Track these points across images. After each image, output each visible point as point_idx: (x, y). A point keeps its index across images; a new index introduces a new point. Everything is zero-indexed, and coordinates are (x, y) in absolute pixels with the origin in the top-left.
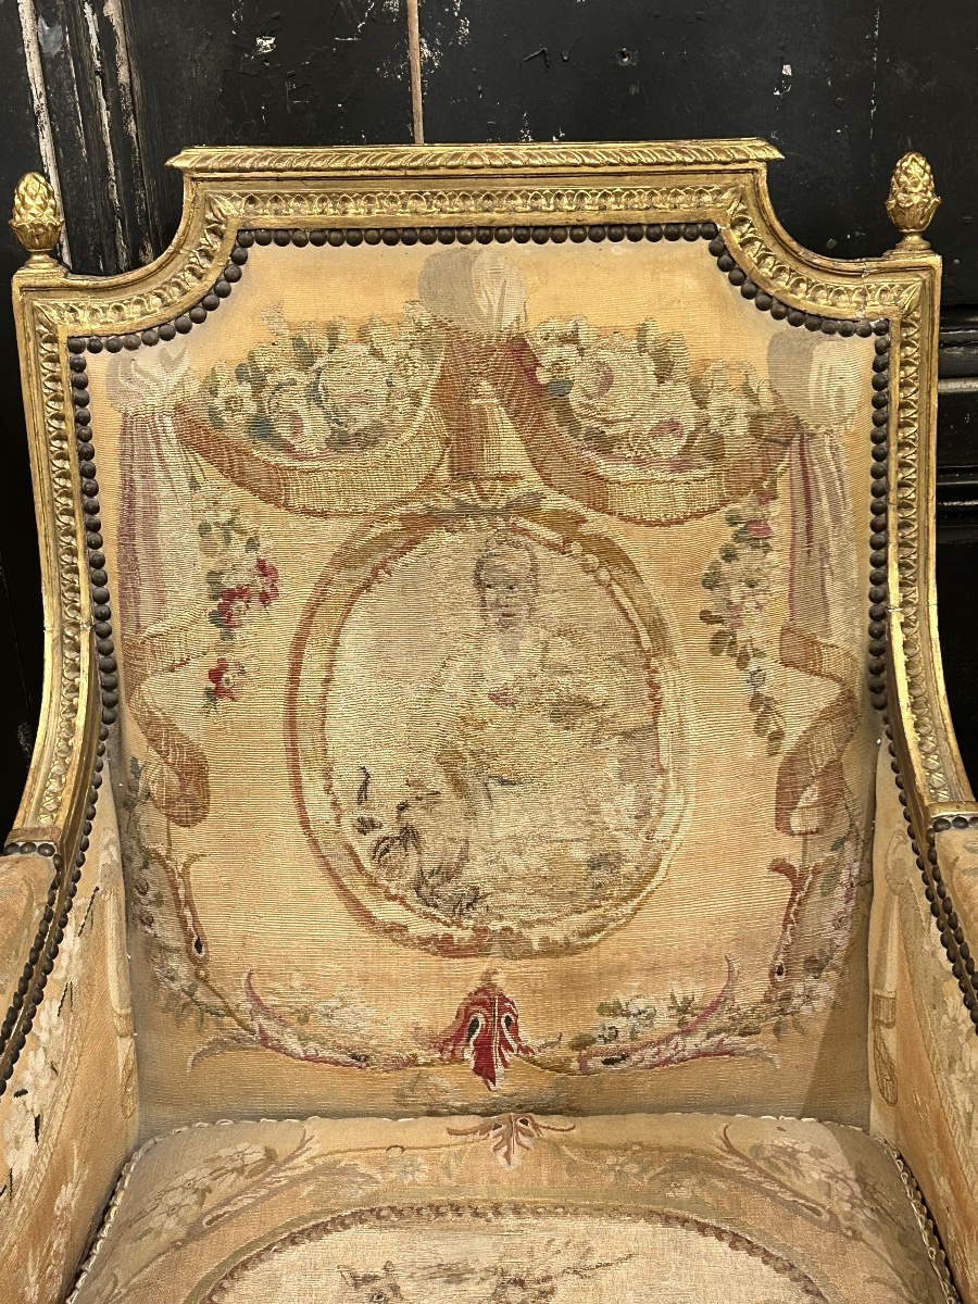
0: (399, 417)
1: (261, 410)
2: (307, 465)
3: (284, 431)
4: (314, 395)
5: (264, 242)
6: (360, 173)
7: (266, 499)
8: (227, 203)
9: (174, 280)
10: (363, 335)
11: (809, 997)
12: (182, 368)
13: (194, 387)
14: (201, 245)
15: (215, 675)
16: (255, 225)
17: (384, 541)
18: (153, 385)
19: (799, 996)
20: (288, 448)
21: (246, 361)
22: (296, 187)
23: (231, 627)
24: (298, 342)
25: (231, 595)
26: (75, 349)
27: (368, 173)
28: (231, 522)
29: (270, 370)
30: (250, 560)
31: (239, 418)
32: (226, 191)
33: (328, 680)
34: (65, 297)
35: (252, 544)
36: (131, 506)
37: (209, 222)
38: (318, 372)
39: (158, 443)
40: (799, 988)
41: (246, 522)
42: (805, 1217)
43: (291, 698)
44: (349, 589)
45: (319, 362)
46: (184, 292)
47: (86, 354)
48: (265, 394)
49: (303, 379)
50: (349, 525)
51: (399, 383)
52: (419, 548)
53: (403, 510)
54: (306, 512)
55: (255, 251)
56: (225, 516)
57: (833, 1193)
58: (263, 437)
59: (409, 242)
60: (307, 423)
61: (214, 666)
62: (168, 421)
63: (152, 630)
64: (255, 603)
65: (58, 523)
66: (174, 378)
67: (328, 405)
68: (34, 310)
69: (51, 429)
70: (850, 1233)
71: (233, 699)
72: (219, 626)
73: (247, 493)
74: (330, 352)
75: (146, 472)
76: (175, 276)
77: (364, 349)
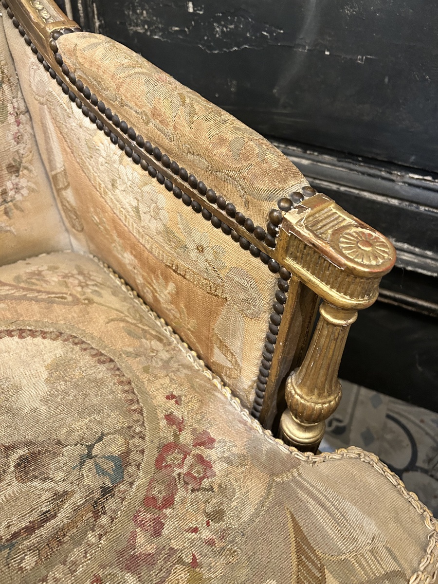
11: (17, 189)
19: (11, 190)
40: (9, 185)
42: (58, 303)
57: (69, 285)
70: (86, 302)
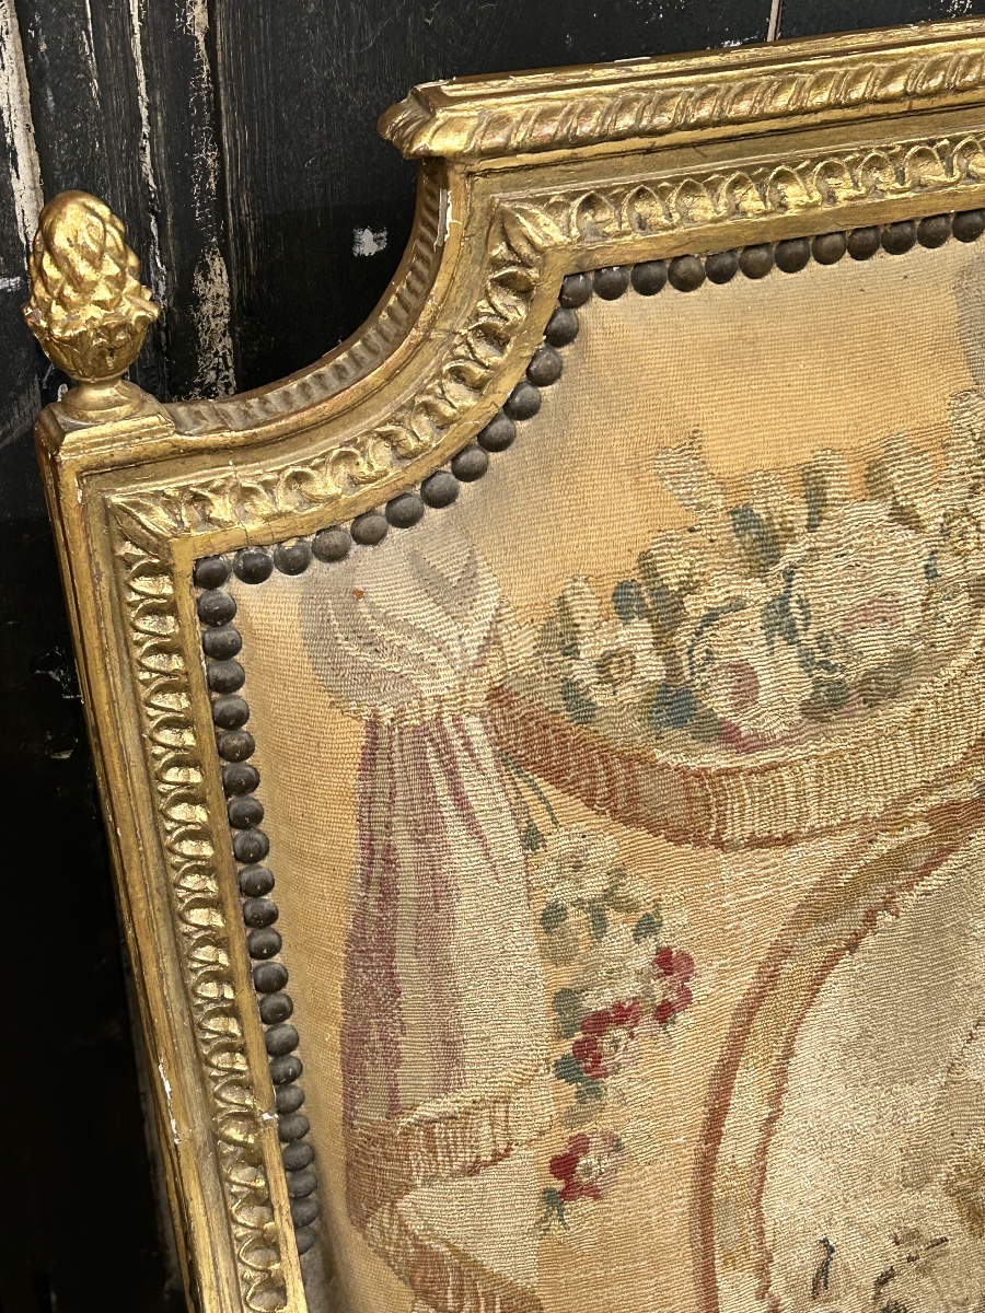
0: (944, 636)
1: (673, 671)
2: (765, 757)
3: (719, 702)
4: (781, 621)
5: (611, 292)
6: (821, 117)
7: (678, 837)
8: (543, 218)
9: (420, 400)
10: (874, 481)
12: (487, 605)
13: (522, 646)
14: (478, 315)
15: (563, 1166)
16: (601, 259)
17: (894, 862)
18: (431, 654)
20: (727, 735)
21: (635, 575)
22: (684, 163)
23: (599, 1076)
24: (742, 518)
25: (600, 1022)
26: (209, 579)
27: (837, 114)
28: (608, 895)
29: (689, 587)
30: (643, 956)
31: (627, 693)
32: (538, 192)
33: (771, 1120)
34: (175, 474)
35: (647, 926)
36: (388, 895)
37: (496, 264)
38: (788, 575)
39: (451, 773)
41: (637, 889)
43: (706, 1166)
44: (819, 955)
45: (792, 553)
46: (444, 424)
47: (235, 588)
48: (683, 637)
49: (757, 592)
50: (829, 850)
51: (949, 568)
52: (955, 860)
53: (933, 800)
54: (755, 843)
55: (597, 314)
56: (594, 886)
58: (679, 722)
59: (898, 246)
60: (765, 680)
61: (561, 1149)
62: (474, 726)
63: (428, 1110)
64: (647, 1024)
65: (184, 928)
66: (477, 632)
67: (808, 638)
68: (109, 513)
69: (158, 750)
71: (596, 1197)
72: (570, 1082)
73: (642, 833)
74: (811, 527)
75: (426, 831)
76: (421, 392)
77: (880, 511)
